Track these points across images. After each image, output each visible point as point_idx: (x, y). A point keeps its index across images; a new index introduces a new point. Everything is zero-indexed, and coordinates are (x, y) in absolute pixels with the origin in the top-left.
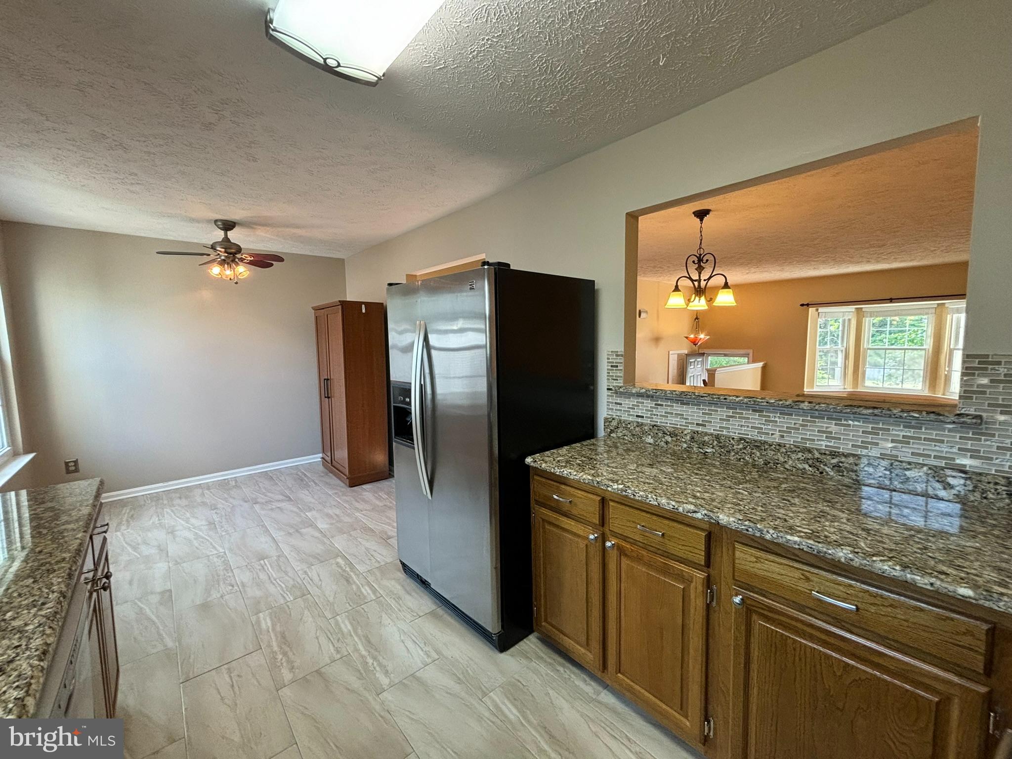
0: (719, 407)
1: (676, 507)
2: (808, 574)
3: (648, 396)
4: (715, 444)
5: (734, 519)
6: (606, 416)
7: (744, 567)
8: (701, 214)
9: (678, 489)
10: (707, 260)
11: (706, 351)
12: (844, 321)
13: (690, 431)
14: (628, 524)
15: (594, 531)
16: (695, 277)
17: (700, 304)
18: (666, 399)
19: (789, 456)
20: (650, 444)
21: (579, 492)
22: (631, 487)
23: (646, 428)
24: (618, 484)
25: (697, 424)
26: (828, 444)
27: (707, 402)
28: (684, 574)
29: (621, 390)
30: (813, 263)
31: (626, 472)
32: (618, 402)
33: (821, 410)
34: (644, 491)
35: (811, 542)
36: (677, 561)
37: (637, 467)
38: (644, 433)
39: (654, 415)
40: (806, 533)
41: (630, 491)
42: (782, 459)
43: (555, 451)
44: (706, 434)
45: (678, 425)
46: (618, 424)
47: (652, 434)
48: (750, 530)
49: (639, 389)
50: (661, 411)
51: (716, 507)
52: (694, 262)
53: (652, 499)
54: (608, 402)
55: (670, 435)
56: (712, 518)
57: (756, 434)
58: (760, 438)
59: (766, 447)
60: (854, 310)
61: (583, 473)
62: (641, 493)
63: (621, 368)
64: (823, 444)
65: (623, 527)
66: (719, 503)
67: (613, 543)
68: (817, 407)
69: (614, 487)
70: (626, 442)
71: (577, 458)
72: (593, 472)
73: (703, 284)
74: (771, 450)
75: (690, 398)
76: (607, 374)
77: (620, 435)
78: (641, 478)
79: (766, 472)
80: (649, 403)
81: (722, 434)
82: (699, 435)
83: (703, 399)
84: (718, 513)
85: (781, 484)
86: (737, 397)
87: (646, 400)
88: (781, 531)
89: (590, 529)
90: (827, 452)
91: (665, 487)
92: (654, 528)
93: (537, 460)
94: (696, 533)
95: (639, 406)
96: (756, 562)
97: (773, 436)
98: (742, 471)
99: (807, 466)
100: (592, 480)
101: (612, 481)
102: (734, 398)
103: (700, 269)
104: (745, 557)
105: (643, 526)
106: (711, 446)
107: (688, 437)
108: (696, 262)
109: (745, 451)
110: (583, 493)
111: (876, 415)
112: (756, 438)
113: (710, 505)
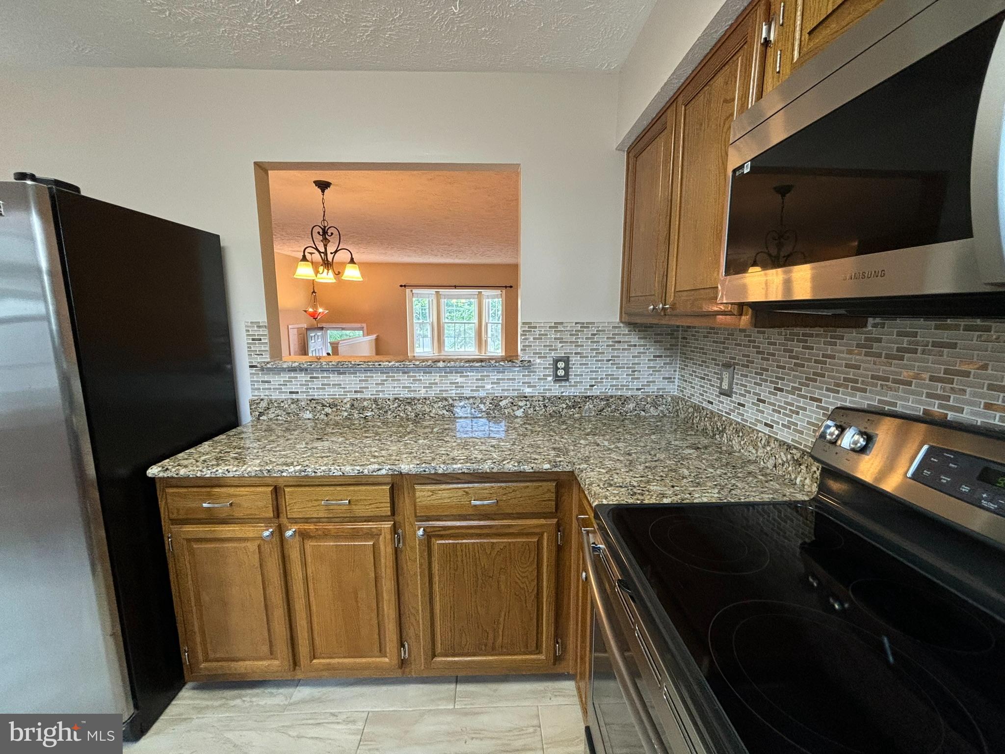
0: (374, 373)
1: (361, 471)
2: (466, 490)
3: (301, 370)
4: (373, 407)
5: (413, 466)
6: (251, 397)
7: (424, 503)
8: (323, 186)
9: (357, 454)
10: (332, 234)
11: (324, 325)
12: (429, 301)
13: (349, 399)
14: (310, 504)
15: (266, 527)
16: (322, 250)
17: (327, 277)
18: (321, 371)
19: (432, 406)
20: (309, 419)
21: (242, 489)
22: (310, 465)
23: (303, 403)
24: (294, 467)
25: (355, 392)
26: (457, 392)
27: (363, 369)
28: (373, 530)
29: (269, 366)
30: (407, 251)
31: (297, 452)
32: (266, 379)
33: (452, 367)
34: (326, 465)
35: (469, 464)
36: (365, 522)
37: (307, 444)
38: (302, 409)
39: (310, 388)
40: (463, 459)
41: (310, 470)
42: (428, 410)
43: (192, 450)
44: (365, 399)
45: (336, 395)
46: (269, 404)
47: (310, 408)
48: (427, 470)
49: (290, 363)
50: (317, 383)
51: (395, 460)
52: (319, 233)
53: (335, 471)
54: (252, 381)
55: (329, 406)
56: (395, 470)
57: (407, 392)
58: (410, 396)
59: (416, 402)
60: (434, 293)
61: (246, 466)
62: (323, 468)
63: (266, 341)
64: (453, 393)
65: (304, 509)
66: (396, 456)
67: (294, 530)
68: (449, 365)
69: (290, 471)
70: (281, 422)
71: (229, 452)
72: (259, 461)
73: (330, 257)
74: (419, 404)
75: (347, 367)
76: (247, 349)
77: (272, 416)
78: (316, 453)
79: (419, 422)
80: (302, 377)
81: (379, 398)
82: (359, 401)
83: (360, 366)
84: (399, 464)
85: (433, 429)
86: (390, 362)
87: (299, 374)
88: (448, 464)
89: (262, 527)
90: (457, 398)
91: (344, 456)
92: (339, 498)
93: (170, 467)
94: (382, 489)
95: (291, 381)
96: (432, 495)
97: (420, 392)
98: (401, 426)
99: (445, 412)
100: (260, 470)
101: (287, 465)
102: (387, 363)
103: (326, 241)
104: (424, 494)
105: (327, 501)
106: (371, 410)
107: (348, 406)
108: (321, 233)
109: (400, 409)
110: (247, 489)
111: (483, 367)
112: (407, 396)
113: (390, 460)
